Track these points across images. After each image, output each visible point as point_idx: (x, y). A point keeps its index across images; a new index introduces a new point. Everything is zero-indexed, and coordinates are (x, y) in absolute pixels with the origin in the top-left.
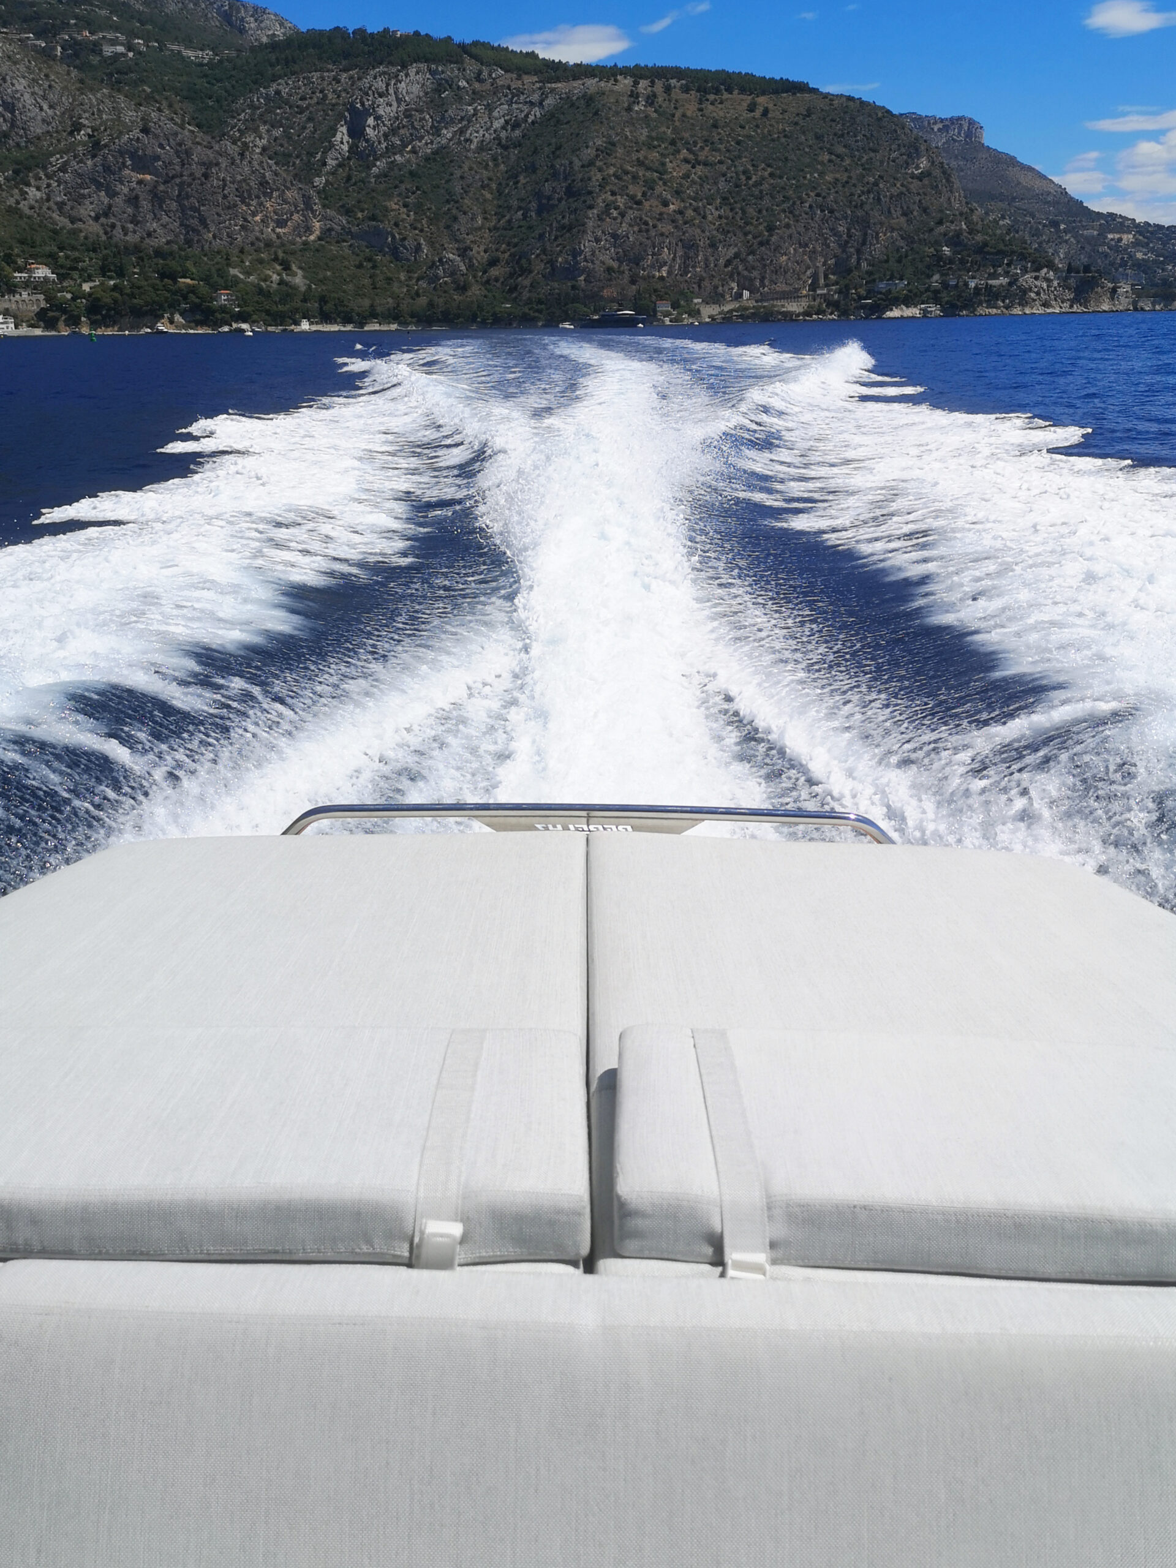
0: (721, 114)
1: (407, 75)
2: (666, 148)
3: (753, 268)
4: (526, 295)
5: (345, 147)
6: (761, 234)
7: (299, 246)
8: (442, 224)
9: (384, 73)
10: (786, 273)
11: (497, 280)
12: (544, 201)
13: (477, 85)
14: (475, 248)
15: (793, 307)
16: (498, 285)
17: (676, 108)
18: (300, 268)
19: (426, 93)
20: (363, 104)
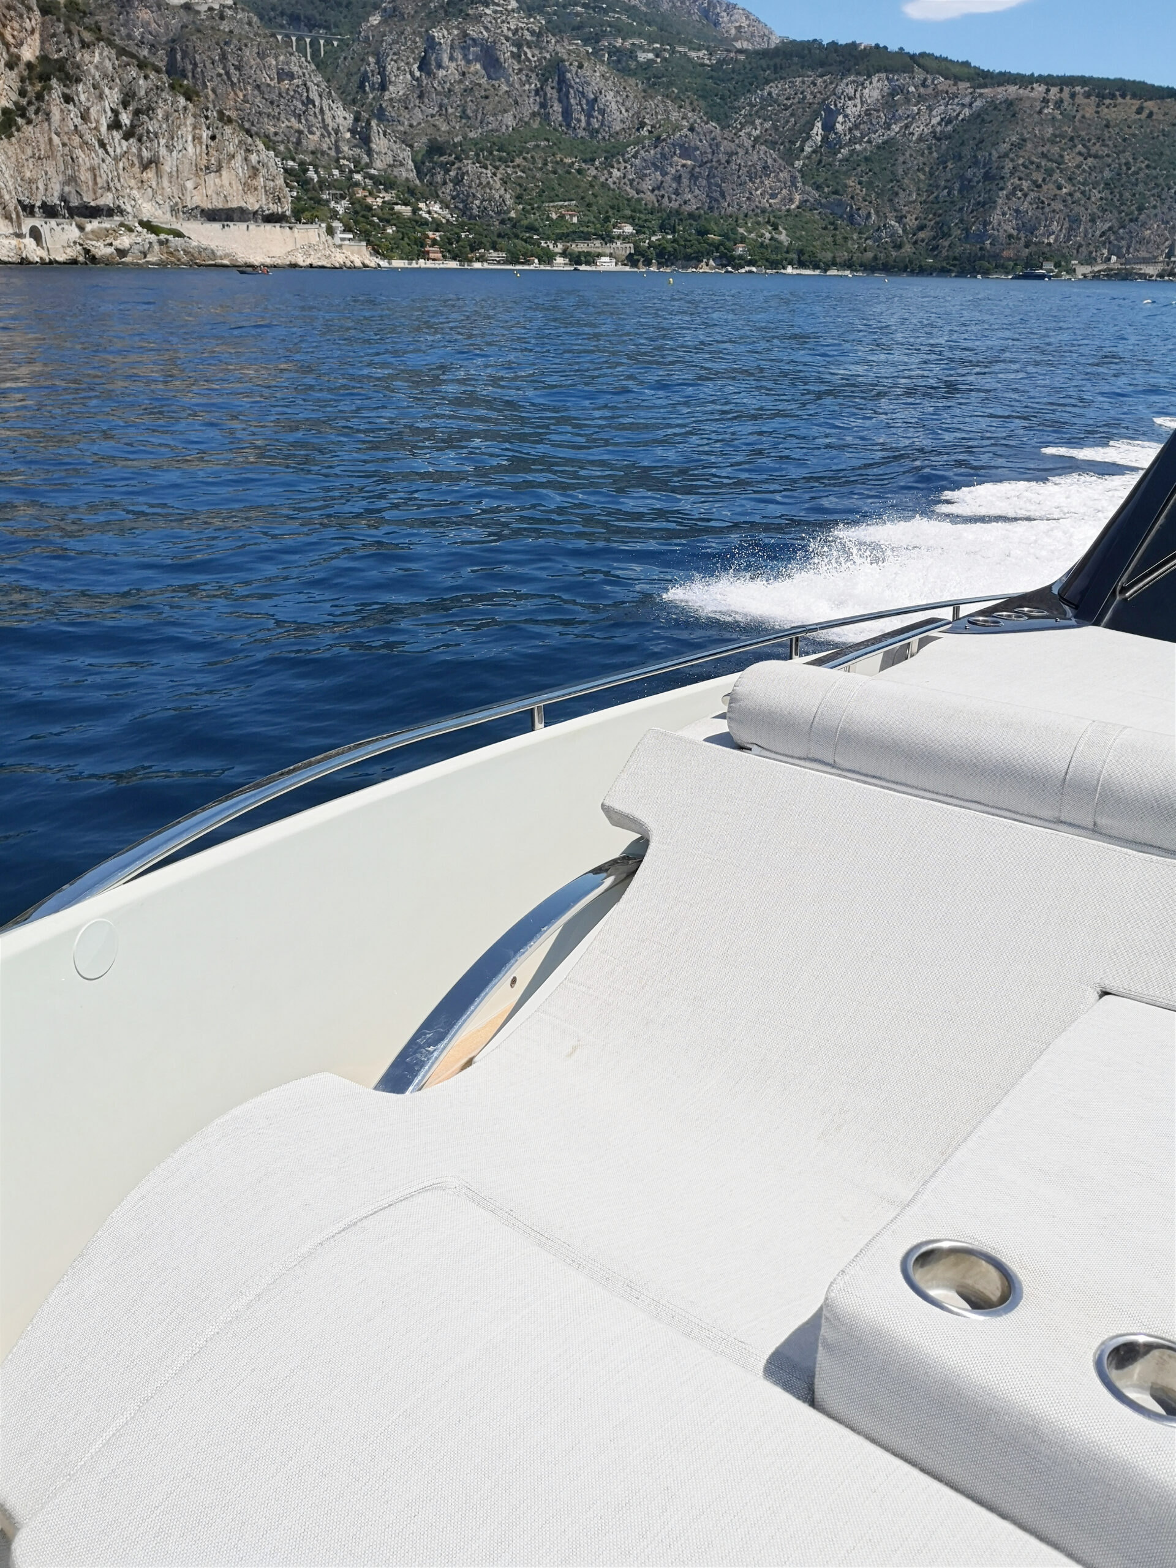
0: (1114, 116)
1: (871, 83)
2: (1065, 143)
3: (1122, 238)
4: (944, 253)
5: (819, 138)
6: (1132, 213)
7: (783, 213)
8: (886, 198)
9: (854, 81)
10: (1148, 243)
11: (923, 241)
12: (966, 183)
13: (922, 90)
14: (909, 216)
15: (1151, 270)
16: (924, 244)
17: (1077, 111)
18: (785, 229)
19: (883, 97)
20: (836, 105)
